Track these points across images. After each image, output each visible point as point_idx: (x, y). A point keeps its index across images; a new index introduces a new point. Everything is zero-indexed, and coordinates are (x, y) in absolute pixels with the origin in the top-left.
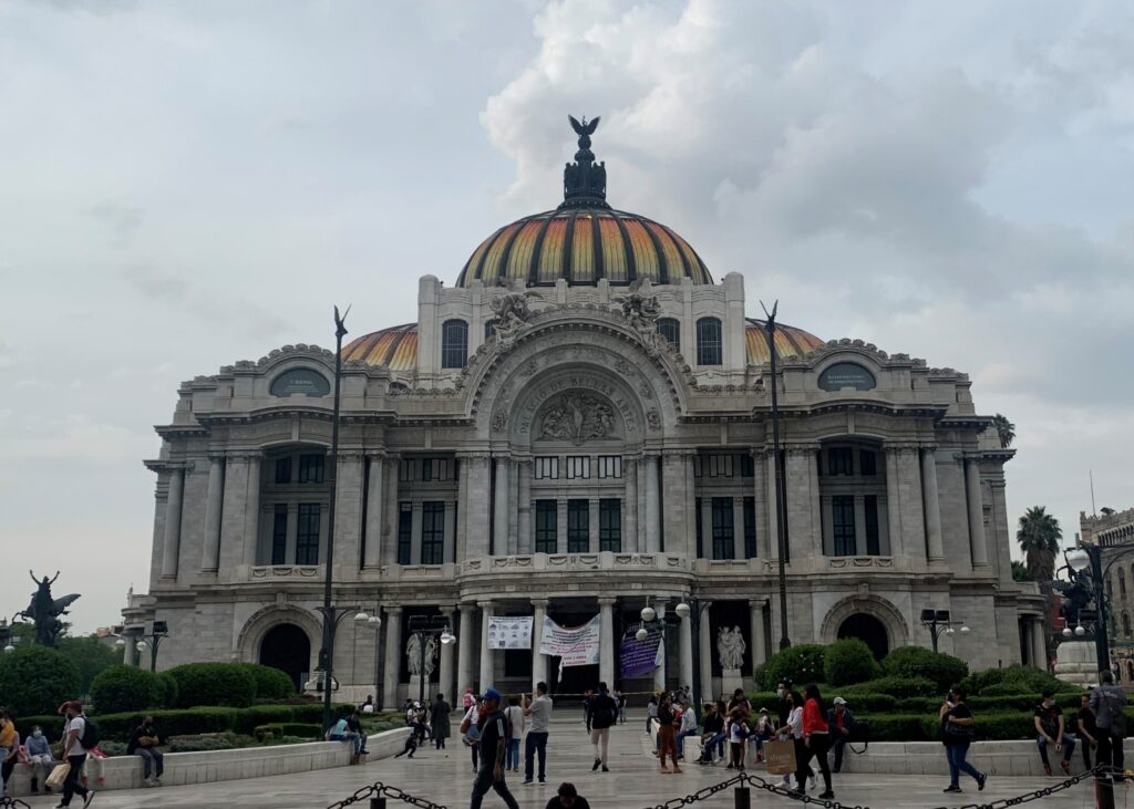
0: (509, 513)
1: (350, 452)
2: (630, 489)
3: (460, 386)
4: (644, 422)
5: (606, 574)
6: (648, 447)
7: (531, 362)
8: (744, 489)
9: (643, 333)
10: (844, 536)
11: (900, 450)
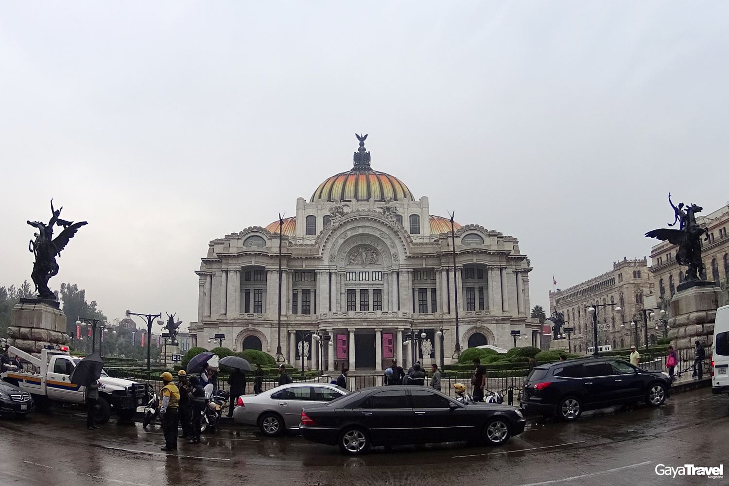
0: (337, 294)
1: (274, 269)
2: (386, 285)
3: (316, 243)
4: (391, 259)
5: (378, 319)
6: (393, 268)
7: (345, 233)
8: (432, 285)
9: (391, 221)
10: (470, 303)
11: (493, 268)
